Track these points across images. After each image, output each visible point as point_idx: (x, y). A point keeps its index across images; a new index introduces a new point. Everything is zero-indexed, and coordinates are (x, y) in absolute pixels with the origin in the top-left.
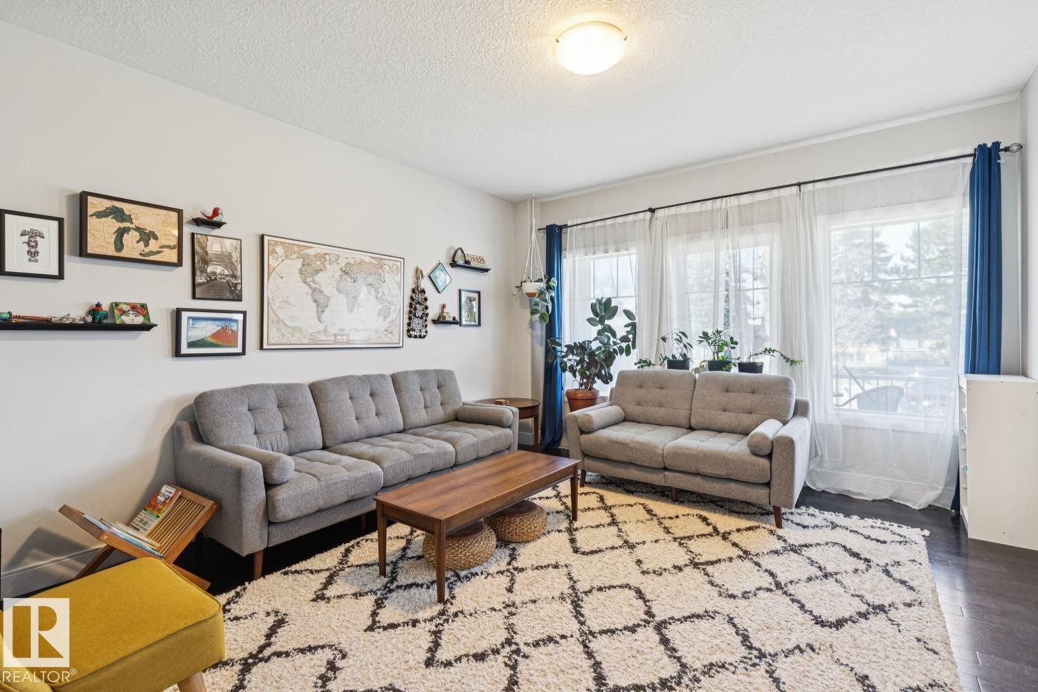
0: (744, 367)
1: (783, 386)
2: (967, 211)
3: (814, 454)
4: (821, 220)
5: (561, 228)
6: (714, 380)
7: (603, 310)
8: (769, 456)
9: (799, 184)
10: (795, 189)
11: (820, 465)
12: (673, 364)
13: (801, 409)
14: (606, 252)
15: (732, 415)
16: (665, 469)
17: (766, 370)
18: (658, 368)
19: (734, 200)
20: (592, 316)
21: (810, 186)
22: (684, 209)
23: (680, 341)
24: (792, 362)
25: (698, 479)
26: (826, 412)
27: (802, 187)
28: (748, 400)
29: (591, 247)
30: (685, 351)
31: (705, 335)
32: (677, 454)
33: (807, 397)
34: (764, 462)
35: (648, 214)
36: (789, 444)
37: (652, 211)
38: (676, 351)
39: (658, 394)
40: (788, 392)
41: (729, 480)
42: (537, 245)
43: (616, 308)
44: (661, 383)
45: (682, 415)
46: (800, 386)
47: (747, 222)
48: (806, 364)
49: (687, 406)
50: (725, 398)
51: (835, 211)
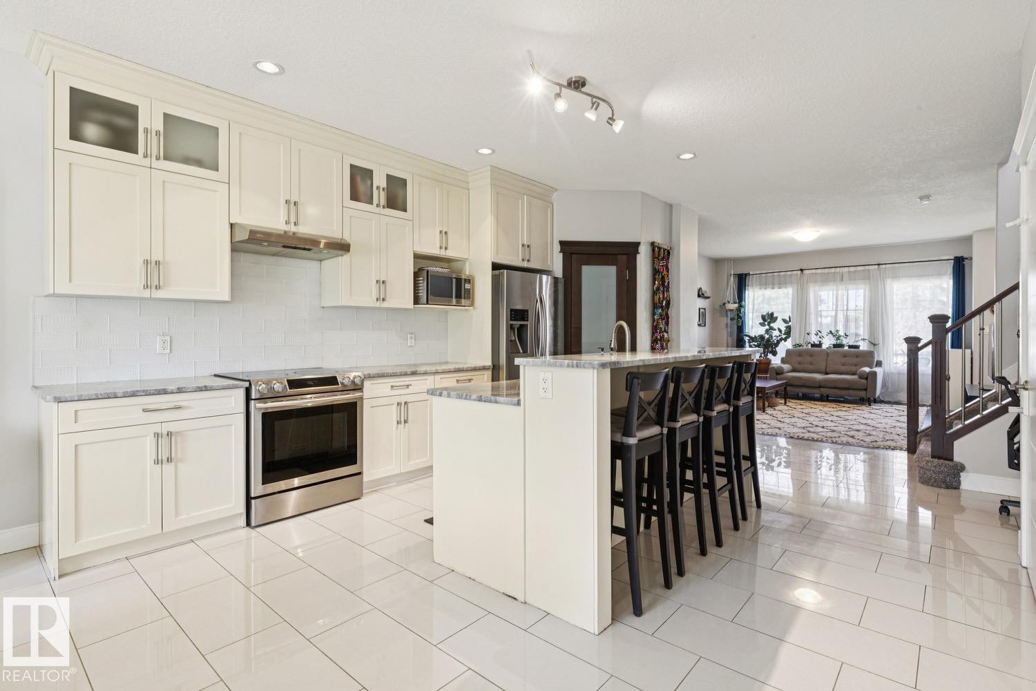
0: (850, 347)
1: (870, 354)
2: (951, 282)
3: (884, 385)
4: (888, 282)
5: (746, 275)
6: (838, 352)
7: (769, 318)
8: (866, 379)
9: (879, 264)
10: (876, 266)
11: (887, 390)
12: (814, 345)
13: (879, 364)
14: (773, 288)
15: (847, 367)
16: (820, 387)
17: (861, 348)
18: (805, 347)
19: (847, 269)
20: (762, 321)
21: (884, 266)
22: (819, 271)
23: (817, 335)
24: (874, 345)
25: (835, 390)
26: (890, 366)
27: (880, 266)
28: (855, 360)
29: (764, 285)
30: (821, 340)
31: (831, 332)
32: (825, 380)
33: (881, 359)
34: (864, 381)
35: (799, 272)
36: (875, 374)
37: (802, 270)
38: (815, 339)
39: (809, 359)
40: (873, 357)
41: (849, 389)
42: (733, 283)
43: (777, 318)
44: (810, 354)
45: (823, 367)
46: (878, 355)
47: (853, 278)
48: (881, 345)
49: (825, 364)
50: (844, 360)
51: (895, 277)
